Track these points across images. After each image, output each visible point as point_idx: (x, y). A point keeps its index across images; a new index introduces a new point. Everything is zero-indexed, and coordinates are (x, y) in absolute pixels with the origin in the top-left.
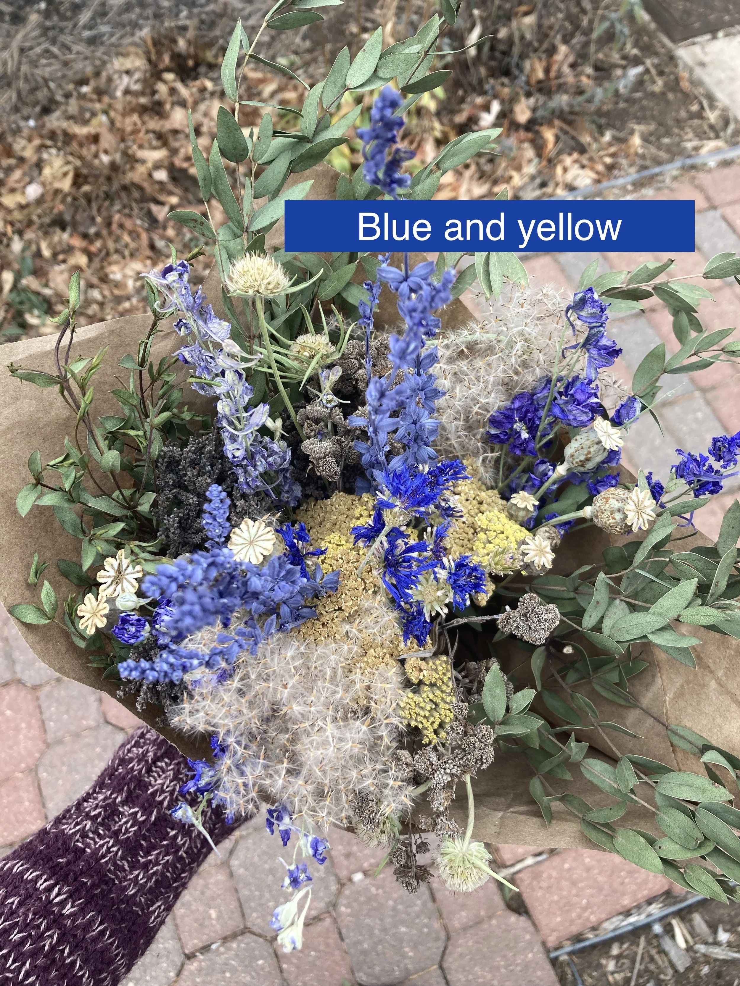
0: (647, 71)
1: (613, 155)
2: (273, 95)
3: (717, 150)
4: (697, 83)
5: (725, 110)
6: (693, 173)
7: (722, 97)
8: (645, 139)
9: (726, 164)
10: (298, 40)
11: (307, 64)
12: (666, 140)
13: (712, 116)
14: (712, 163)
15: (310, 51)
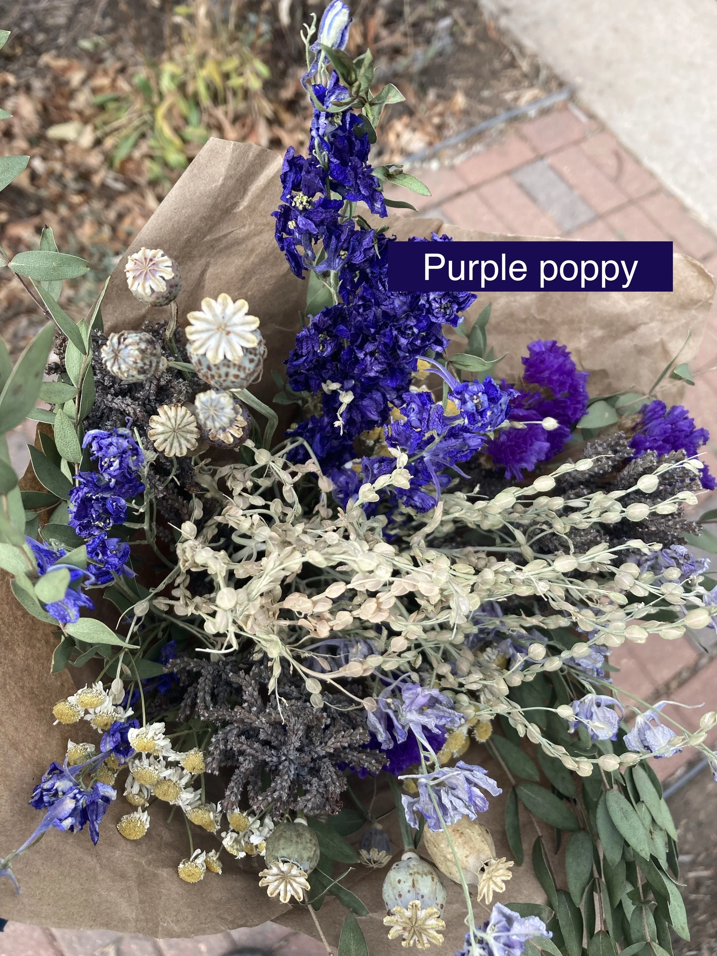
0: (455, 23)
1: (441, 115)
2: (84, 82)
3: (535, 100)
4: (503, 32)
5: (534, 56)
6: (516, 124)
7: (529, 44)
8: (468, 94)
9: (544, 112)
10: (97, 18)
11: (113, 45)
12: (486, 93)
13: (525, 65)
14: (532, 112)
15: (113, 29)
